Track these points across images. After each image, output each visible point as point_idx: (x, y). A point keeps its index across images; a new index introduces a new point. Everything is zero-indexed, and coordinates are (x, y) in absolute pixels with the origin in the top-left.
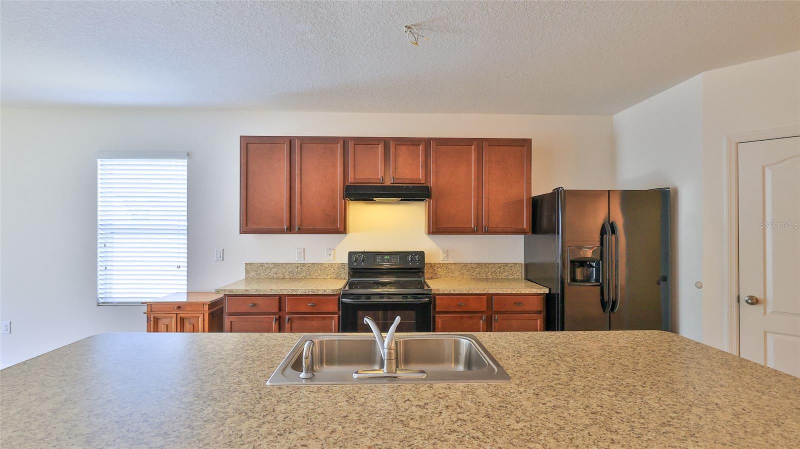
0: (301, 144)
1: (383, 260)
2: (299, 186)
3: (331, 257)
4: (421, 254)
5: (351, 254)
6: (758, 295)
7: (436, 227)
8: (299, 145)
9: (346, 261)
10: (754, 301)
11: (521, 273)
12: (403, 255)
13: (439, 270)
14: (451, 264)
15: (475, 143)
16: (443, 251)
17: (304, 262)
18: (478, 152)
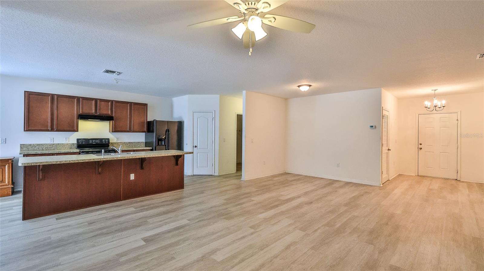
0: (58, 97)
1: (92, 141)
2: (56, 113)
3: (68, 141)
4: (108, 139)
5: (78, 140)
6: (197, 146)
7: (115, 130)
8: (57, 98)
9: (75, 142)
10: (196, 147)
11: (144, 145)
12: (101, 140)
13: (115, 145)
14: (119, 143)
15: (129, 103)
16: (116, 138)
17: (53, 143)
18: (130, 107)
